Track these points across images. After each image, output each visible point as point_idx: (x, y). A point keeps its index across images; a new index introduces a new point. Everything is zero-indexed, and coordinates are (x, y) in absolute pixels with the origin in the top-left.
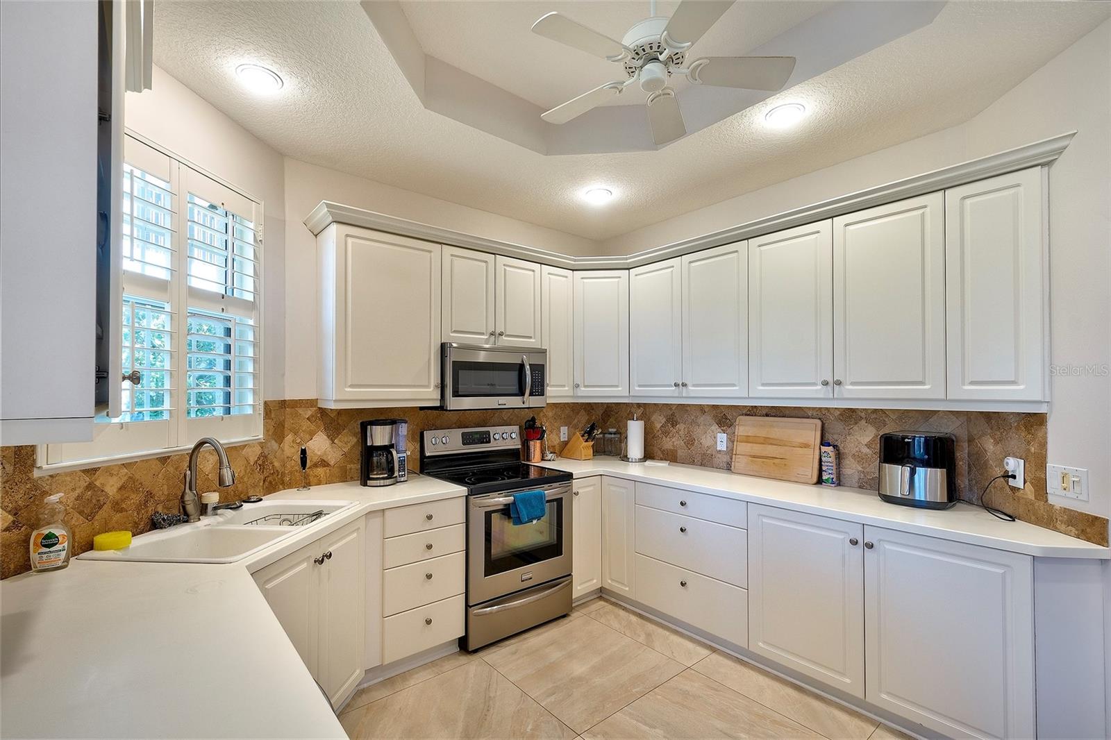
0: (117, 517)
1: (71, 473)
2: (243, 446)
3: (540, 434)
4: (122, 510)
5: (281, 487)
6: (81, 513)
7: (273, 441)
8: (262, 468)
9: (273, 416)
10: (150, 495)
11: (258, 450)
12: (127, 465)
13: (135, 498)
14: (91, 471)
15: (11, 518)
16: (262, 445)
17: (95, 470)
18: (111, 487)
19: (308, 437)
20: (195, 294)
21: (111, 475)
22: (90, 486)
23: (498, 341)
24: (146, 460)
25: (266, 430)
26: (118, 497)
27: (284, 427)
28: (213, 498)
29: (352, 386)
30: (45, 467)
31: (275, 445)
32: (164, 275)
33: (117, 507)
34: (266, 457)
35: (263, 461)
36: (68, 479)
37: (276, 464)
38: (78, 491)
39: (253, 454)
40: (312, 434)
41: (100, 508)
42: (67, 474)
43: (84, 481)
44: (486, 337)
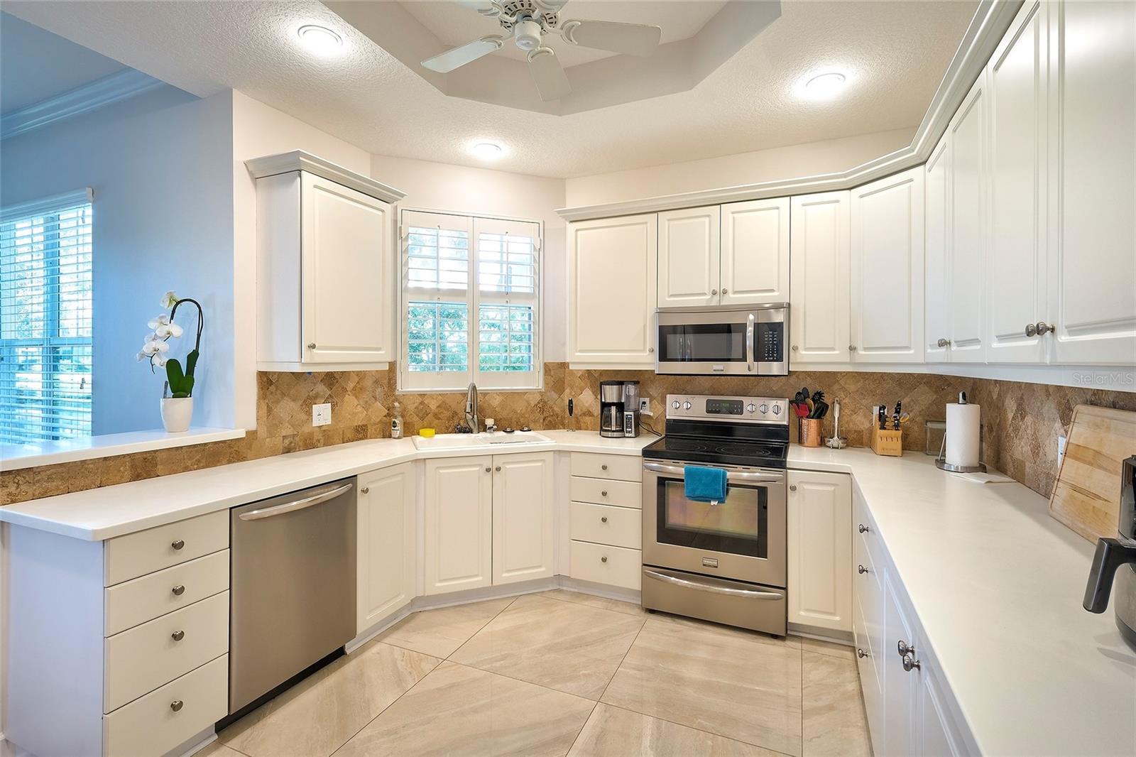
0: (436, 421)
1: (412, 394)
2: (524, 393)
3: (821, 411)
4: (439, 419)
5: (561, 427)
6: (418, 415)
7: (553, 392)
8: (542, 410)
9: (552, 373)
10: (455, 413)
11: (538, 397)
12: (442, 394)
13: (447, 414)
14: (423, 395)
15: (387, 411)
16: (541, 394)
17: (425, 395)
18: (433, 405)
19: (579, 391)
20: (485, 295)
21: (433, 399)
22: (422, 403)
23: (723, 299)
24: (453, 393)
25: (546, 383)
26: (437, 411)
27: (564, 383)
28: (490, 422)
29: (580, 351)
30: (400, 390)
31: (555, 396)
32: (465, 287)
33: (436, 416)
34: (546, 403)
35: (543, 406)
36: (411, 397)
37: (556, 409)
38: (416, 405)
39: (534, 400)
40: (582, 390)
41: (427, 415)
42: (411, 395)
43: (419, 400)
44: (709, 297)
